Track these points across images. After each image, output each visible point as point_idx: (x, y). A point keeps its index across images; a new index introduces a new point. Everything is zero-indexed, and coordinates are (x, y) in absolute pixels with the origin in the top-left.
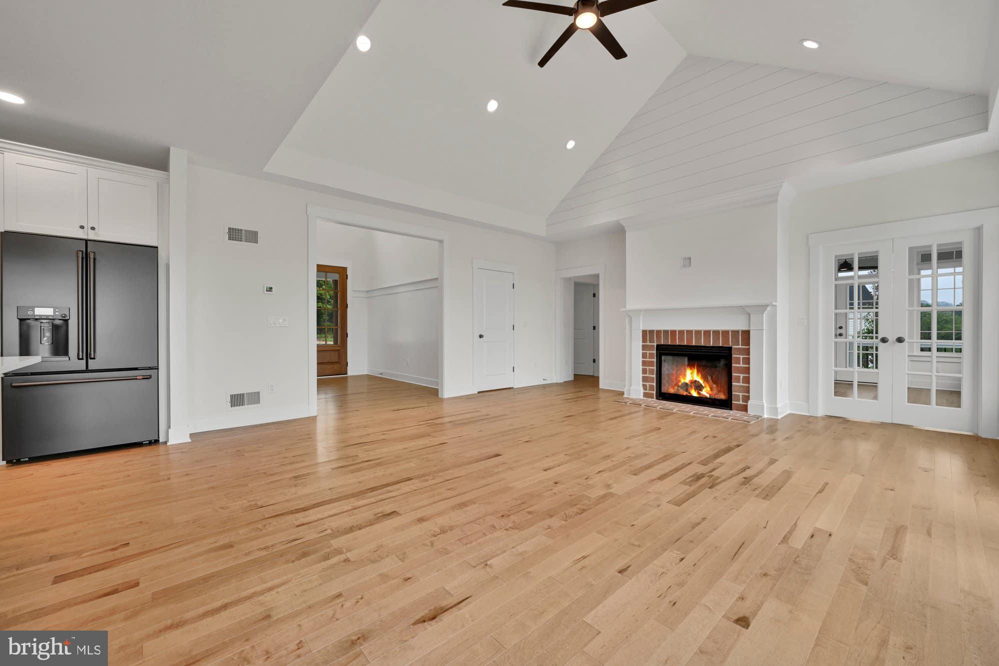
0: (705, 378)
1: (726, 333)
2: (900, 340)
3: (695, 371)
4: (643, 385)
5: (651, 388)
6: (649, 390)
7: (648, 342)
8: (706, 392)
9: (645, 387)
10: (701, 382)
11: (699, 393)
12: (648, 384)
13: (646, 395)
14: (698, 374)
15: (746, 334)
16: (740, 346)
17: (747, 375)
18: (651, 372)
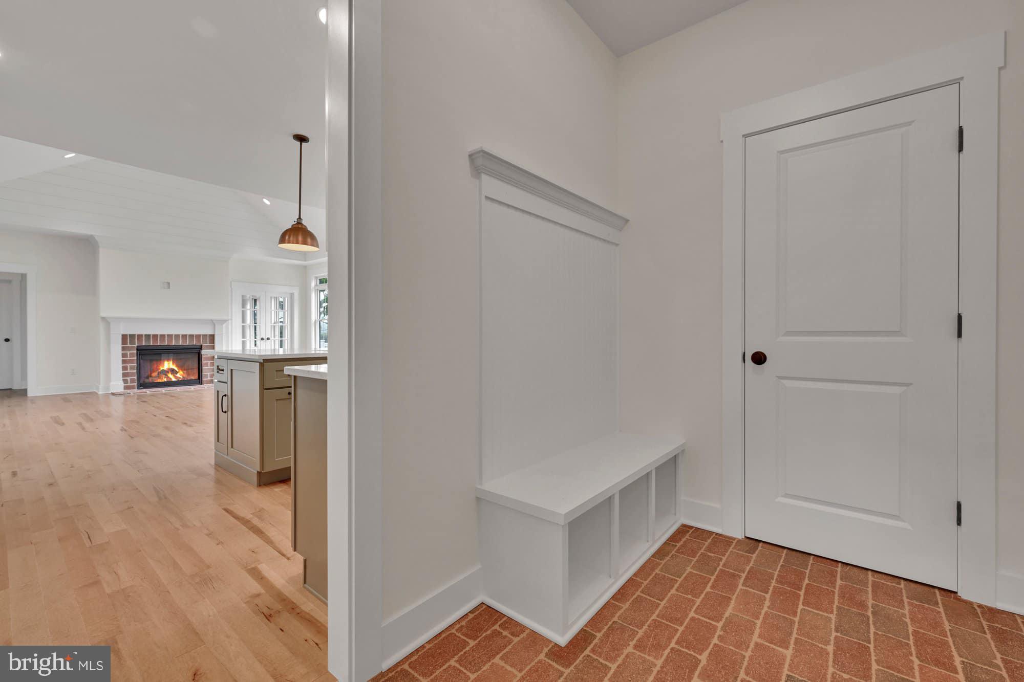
0: (177, 366)
1: (198, 336)
2: (268, 339)
3: (171, 362)
4: (124, 380)
5: (132, 381)
6: (130, 383)
7: (129, 344)
8: (180, 375)
9: (125, 381)
10: (176, 369)
11: (176, 377)
12: (129, 379)
13: (126, 388)
14: (173, 364)
15: (212, 337)
16: (208, 344)
17: (212, 362)
18: (132, 368)
